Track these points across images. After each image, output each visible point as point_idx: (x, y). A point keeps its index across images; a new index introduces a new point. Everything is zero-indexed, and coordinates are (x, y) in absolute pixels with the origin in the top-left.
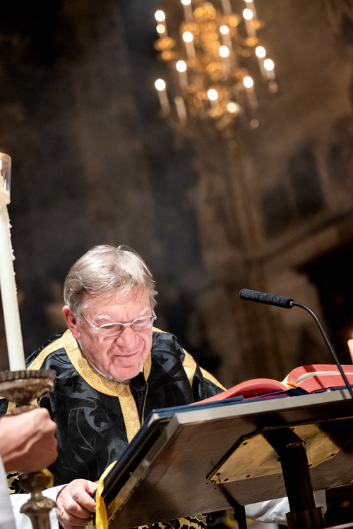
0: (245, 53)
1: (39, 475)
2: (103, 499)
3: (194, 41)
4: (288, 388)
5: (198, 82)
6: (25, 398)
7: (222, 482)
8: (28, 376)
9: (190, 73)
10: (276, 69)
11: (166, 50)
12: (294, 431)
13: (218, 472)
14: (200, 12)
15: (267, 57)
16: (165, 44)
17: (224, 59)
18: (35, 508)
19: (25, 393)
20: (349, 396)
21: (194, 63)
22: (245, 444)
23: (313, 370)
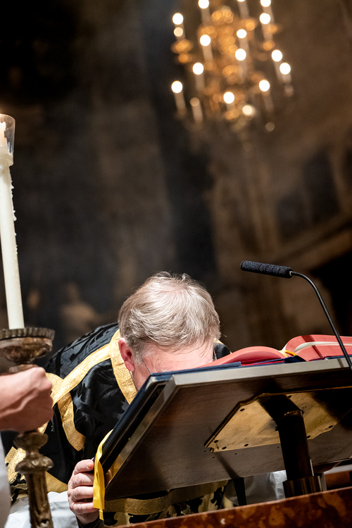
0: (262, 57)
1: (34, 433)
2: (101, 466)
3: (212, 44)
4: (286, 356)
5: (214, 86)
6: (22, 357)
7: (221, 450)
8: (25, 335)
9: (207, 75)
10: (292, 73)
11: (183, 52)
12: (291, 399)
13: (216, 439)
14: (217, 16)
15: (284, 60)
16: (182, 46)
17: (241, 62)
18: (30, 466)
19: (22, 352)
20: (346, 365)
21: (211, 66)
22: (243, 410)
23: (312, 340)
